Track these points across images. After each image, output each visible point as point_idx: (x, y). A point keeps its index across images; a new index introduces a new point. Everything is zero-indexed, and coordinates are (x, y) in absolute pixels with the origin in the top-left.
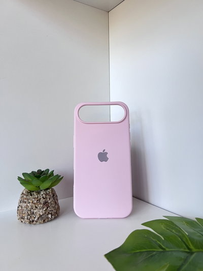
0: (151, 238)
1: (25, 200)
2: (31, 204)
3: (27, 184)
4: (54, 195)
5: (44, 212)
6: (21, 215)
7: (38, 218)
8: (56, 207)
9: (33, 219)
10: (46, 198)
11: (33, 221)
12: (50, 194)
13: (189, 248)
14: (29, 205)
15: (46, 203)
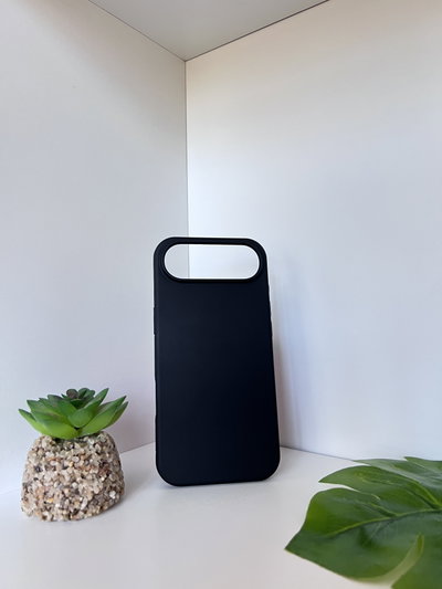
2: (70, 470)
5: (101, 487)
7: (89, 502)
9: (77, 506)
10: (103, 453)
11: (76, 511)
14: (64, 472)
15: (103, 464)
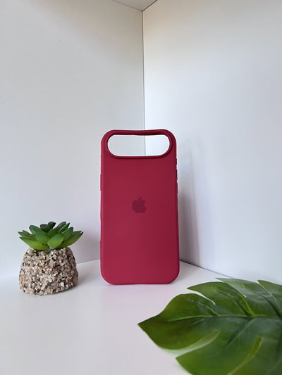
0: (200, 303)
1: (29, 262)
2: (36, 267)
3: (30, 239)
4: (70, 257)
5: (54, 279)
6: (23, 282)
7: (46, 287)
8: (72, 272)
9: (39, 287)
10: (57, 260)
11: (39, 291)
12: (64, 254)
13: (247, 314)
14: (33, 268)
15: (56, 266)
